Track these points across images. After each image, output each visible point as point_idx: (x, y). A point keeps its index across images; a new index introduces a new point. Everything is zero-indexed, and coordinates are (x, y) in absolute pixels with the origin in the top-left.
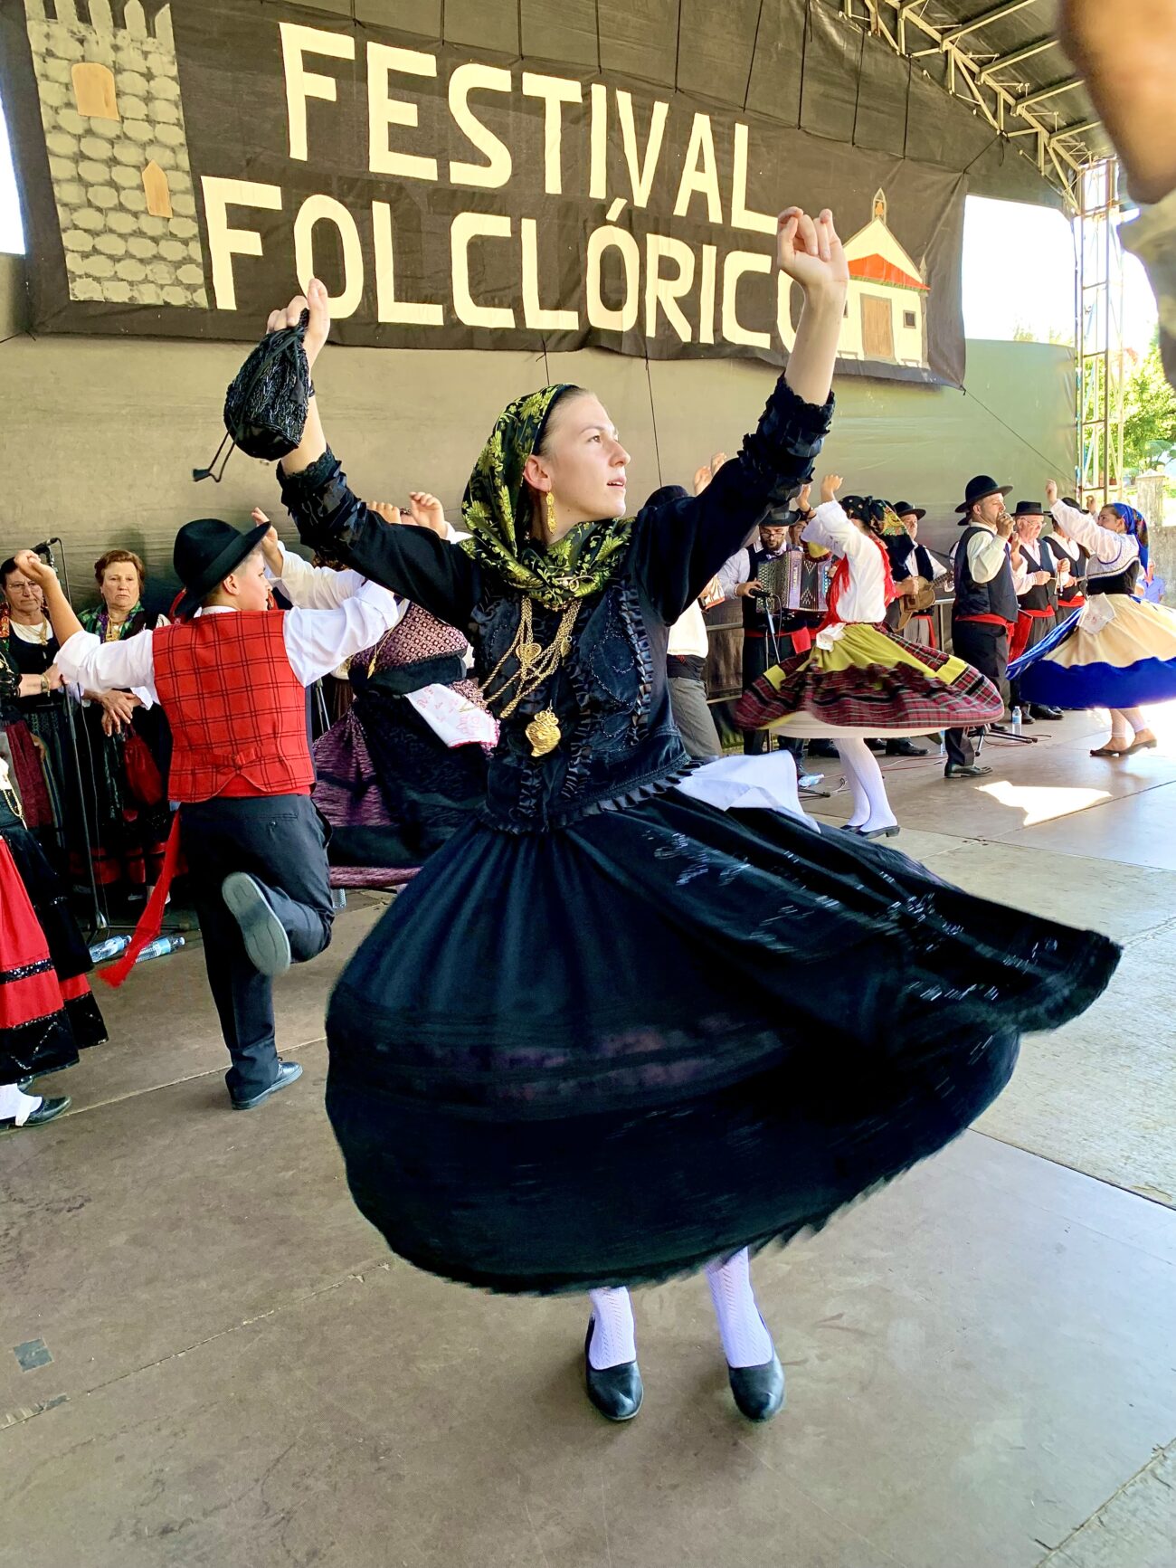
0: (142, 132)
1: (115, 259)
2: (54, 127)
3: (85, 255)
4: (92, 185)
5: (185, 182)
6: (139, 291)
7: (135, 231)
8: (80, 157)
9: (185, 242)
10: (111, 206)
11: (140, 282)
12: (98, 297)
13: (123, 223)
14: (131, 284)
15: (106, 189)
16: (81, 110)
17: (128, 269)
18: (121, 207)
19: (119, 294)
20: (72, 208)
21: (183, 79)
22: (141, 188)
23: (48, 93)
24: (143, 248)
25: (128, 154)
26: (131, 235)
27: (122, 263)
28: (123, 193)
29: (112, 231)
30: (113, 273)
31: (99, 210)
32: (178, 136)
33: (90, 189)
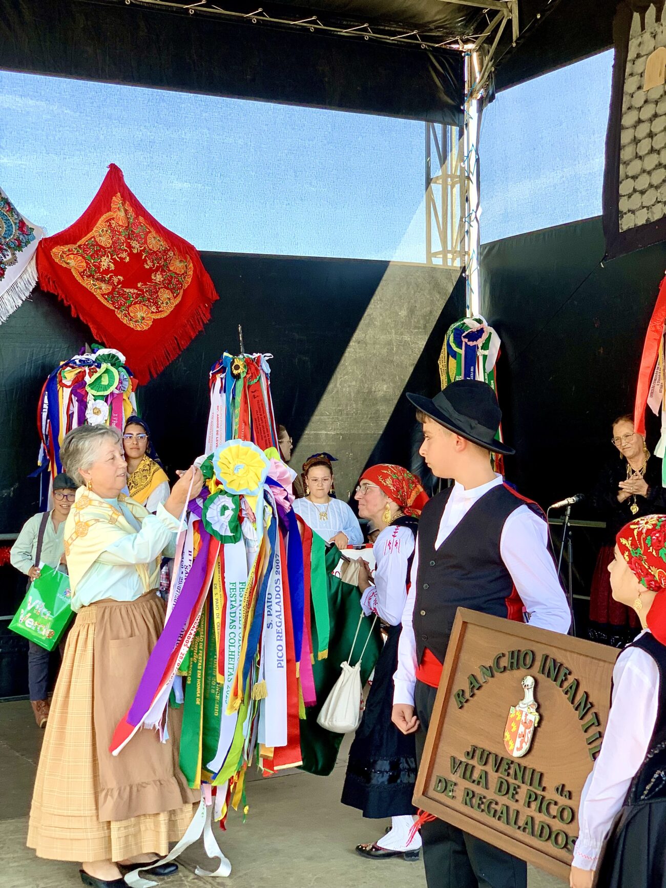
1: (642, 192)
2: (629, 108)
3: (629, 196)
4: (640, 141)
6: (653, 213)
7: (656, 166)
8: (640, 121)
10: (646, 152)
11: (653, 205)
12: (632, 225)
14: (648, 208)
15: (647, 139)
16: (643, 89)
17: (649, 199)
18: (652, 150)
19: (641, 219)
23: (630, 85)
26: (654, 169)
27: (647, 193)
28: (655, 138)
29: (644, 171)
30: (640, 204)
31: (640, 158)
33: (639, 144)
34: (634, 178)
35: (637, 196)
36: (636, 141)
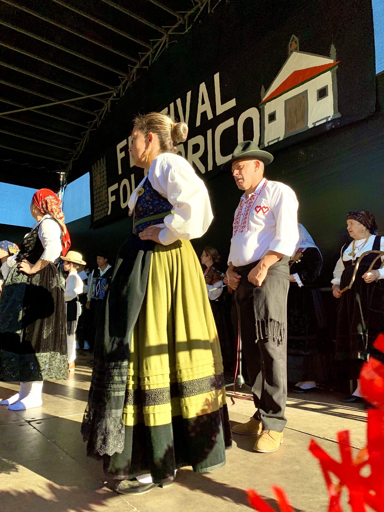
0: (103, 183)
2: (95, 190)
3: (96, 212)
5: (106, 190)
6: (101, 216)
8: (97, 193)
9: (106, 203)
12: (96, 220)
13: (100, 203)
16: (97, 185)
17: (100, 213)
19: (98, 218)
20: (95, 204)
21: (106, 170)
22: (102, 196)
23: (94, 184)
24: (102, 208)
25: (101, 190)
31: (98, 203)
32: (106, 182)
34: (97, 208)
35: (98, 213)
36: (97, 199)
